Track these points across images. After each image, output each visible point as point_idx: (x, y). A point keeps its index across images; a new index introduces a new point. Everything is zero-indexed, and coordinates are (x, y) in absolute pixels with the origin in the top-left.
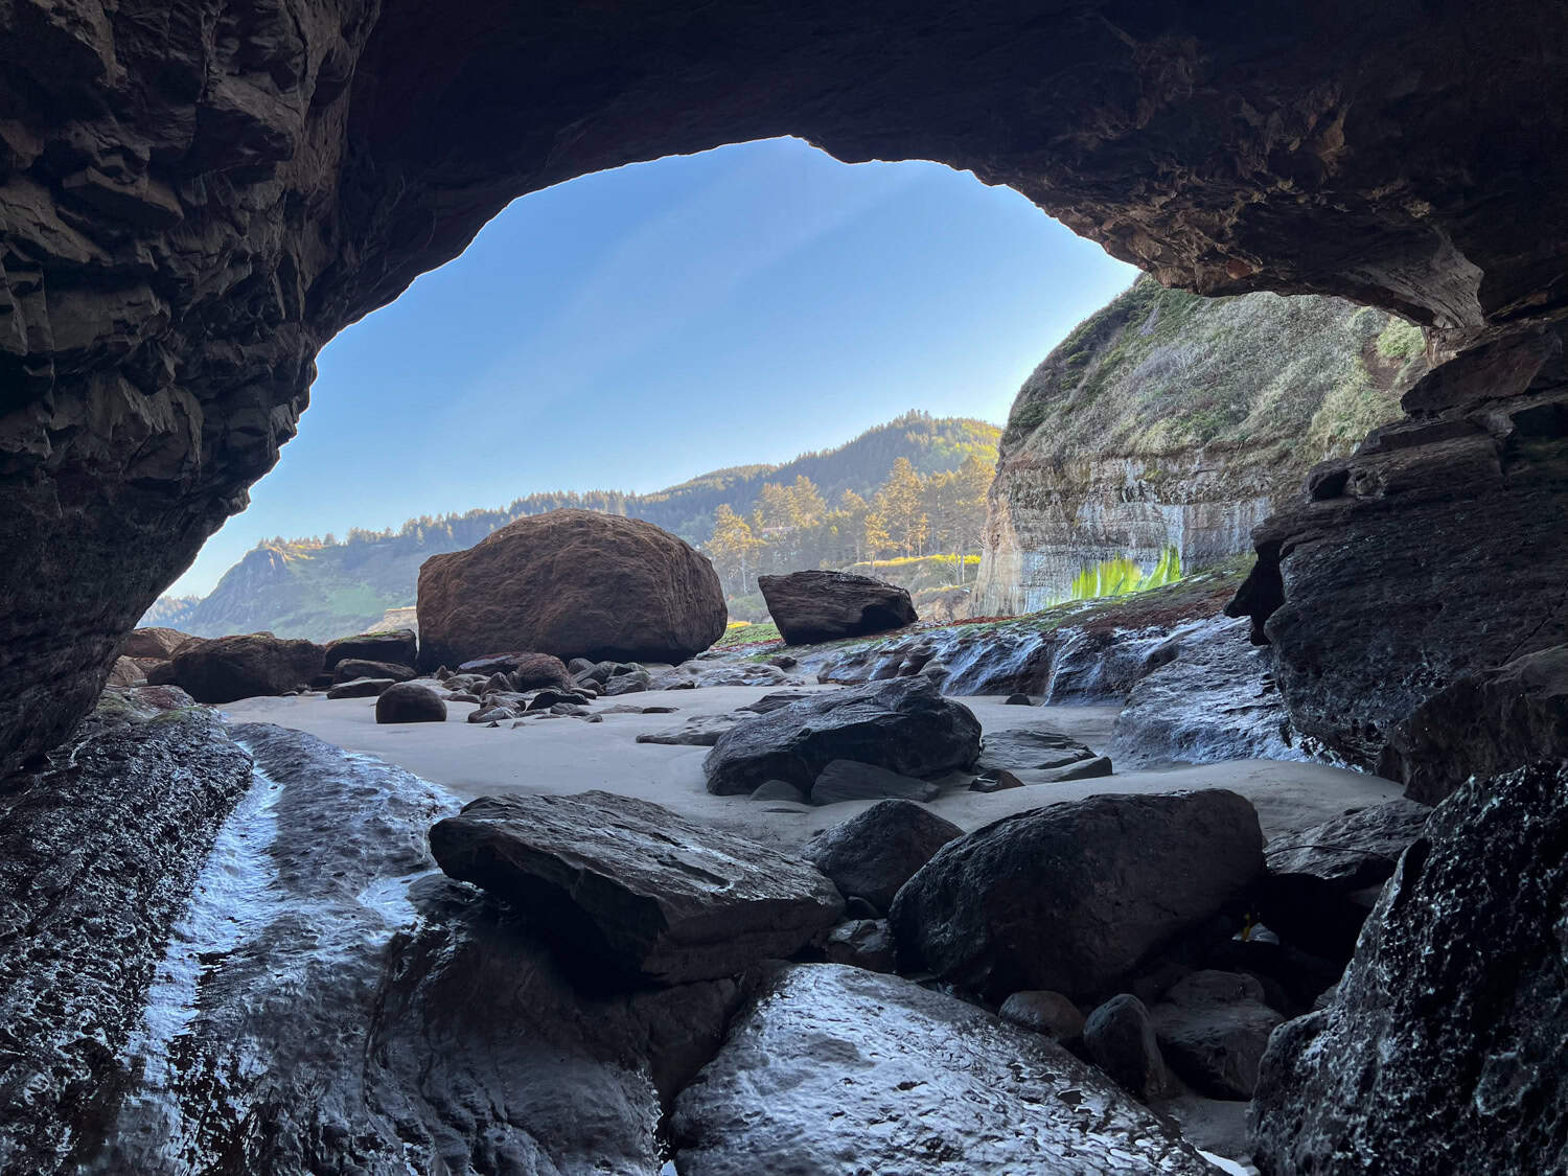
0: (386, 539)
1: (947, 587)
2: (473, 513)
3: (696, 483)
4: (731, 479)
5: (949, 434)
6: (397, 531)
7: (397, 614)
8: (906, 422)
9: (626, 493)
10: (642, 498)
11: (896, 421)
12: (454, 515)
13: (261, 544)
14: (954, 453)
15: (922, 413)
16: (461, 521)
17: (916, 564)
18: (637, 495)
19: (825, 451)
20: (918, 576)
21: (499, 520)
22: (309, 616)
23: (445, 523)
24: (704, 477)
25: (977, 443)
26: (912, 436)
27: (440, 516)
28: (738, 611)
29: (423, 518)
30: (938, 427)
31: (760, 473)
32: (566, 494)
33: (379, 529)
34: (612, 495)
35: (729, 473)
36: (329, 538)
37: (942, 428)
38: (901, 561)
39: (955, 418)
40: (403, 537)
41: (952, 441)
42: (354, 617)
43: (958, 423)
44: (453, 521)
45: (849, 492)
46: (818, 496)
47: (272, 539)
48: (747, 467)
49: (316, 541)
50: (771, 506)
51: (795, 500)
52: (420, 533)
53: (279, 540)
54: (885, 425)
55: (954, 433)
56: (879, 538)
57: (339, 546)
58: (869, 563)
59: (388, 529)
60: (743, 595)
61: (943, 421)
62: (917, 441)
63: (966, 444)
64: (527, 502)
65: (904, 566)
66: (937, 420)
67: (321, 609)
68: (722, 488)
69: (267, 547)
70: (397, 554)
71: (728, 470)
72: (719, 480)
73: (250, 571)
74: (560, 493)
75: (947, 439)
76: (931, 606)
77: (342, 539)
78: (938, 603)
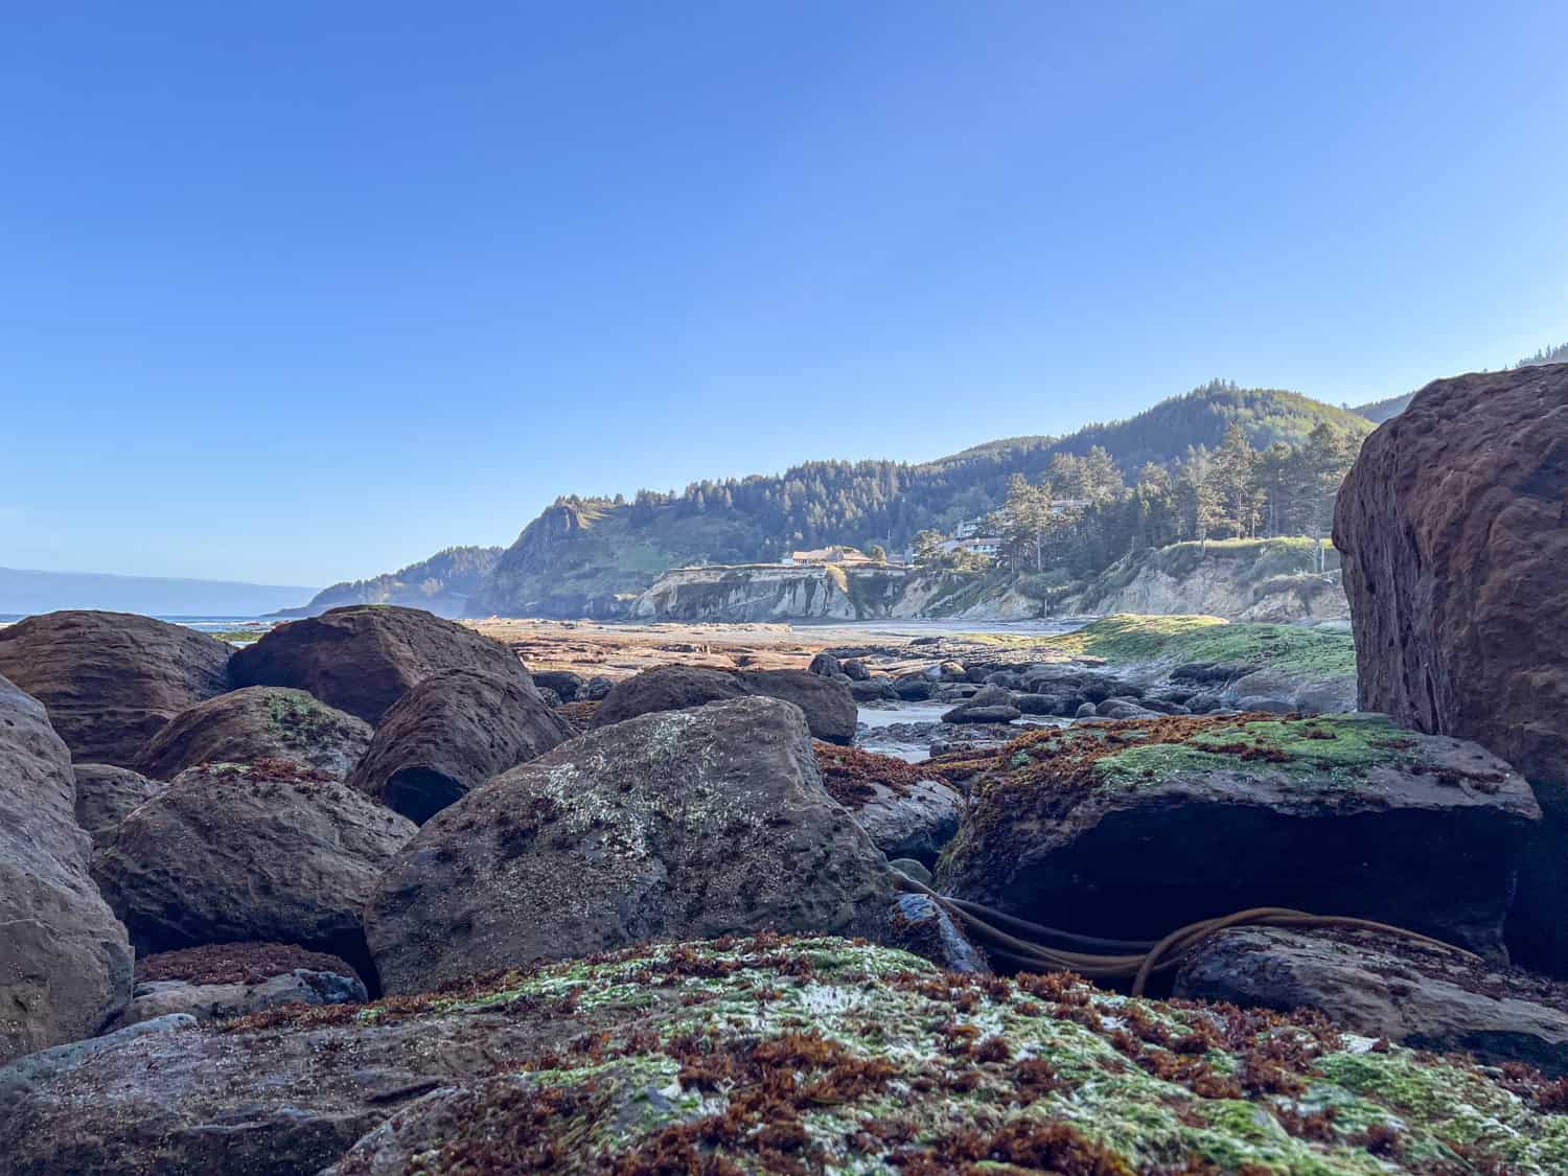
0: (671, 501)
1: (1301, 575)
2: (749, 478)
3: (970, 455)
4: (1009, 450)
5: (1258, 406)
6: (680, 494)
7: (681, 573)
8: (1209, 392)
9: (898, 462)
10: (914, 468)
11: (1196, 391)
12: (733, 480)
13: (558, 501)
14: (1263, 427)
15: (1228, 383)
16: (738, 487)
17: (1258, 547)
18: (909, 465)
19: (1113, 423)
20: (1259, 562)
21: (774, 486)
22: (597, 570)
23: (724, 488)
24: (981, 448)
25: (1291, 417)
26: (1215, 408)
27: (719, 481)
28: (1034, 590)
29: (704, 481)
30: (1246, 399)
31: (1040, 444)
32: (839, 462)
33: (664, 491)
34: (883, 464)
35: (1006, 443)
36: (619, 498)
37: (1250, 400)
38: (1236, 542)
39: (1265, 389)
40: (685, 500)
41: (1262, 414)
42: (639, 573)
43: (1269, 395)
44: (730, 486)
45: (1150, 465)
46: (1114, 469)
47: (568, 496)
48: (1025, 438)
49: (607, 500)
50: (1061, 478)
51: (1089, 472)
52: (701, 498)
53: (574, 498)
54: (1184, 396)
55: (1264, 405)
56: (1214, 514)
57: (627, 506)
58: (1198, 543)
59: (672, 492)
60: (1036, 572)
61: (1251, 392)
62: (1221, 414)
63: (1278, 417)
64: (802, 470)
65: (1243, 549)
66: (1244, 391)
67: (609, 565)
68: (997, 459)
69: (564, 504)
70: (680, 515)
71: (1006, 441)
72: (996, 451)
73: (548, 526)
74: (833, 462)
75: (1256, 413)
76: (1281, 596)
77: (630, 499)
78: (1291, 594)
